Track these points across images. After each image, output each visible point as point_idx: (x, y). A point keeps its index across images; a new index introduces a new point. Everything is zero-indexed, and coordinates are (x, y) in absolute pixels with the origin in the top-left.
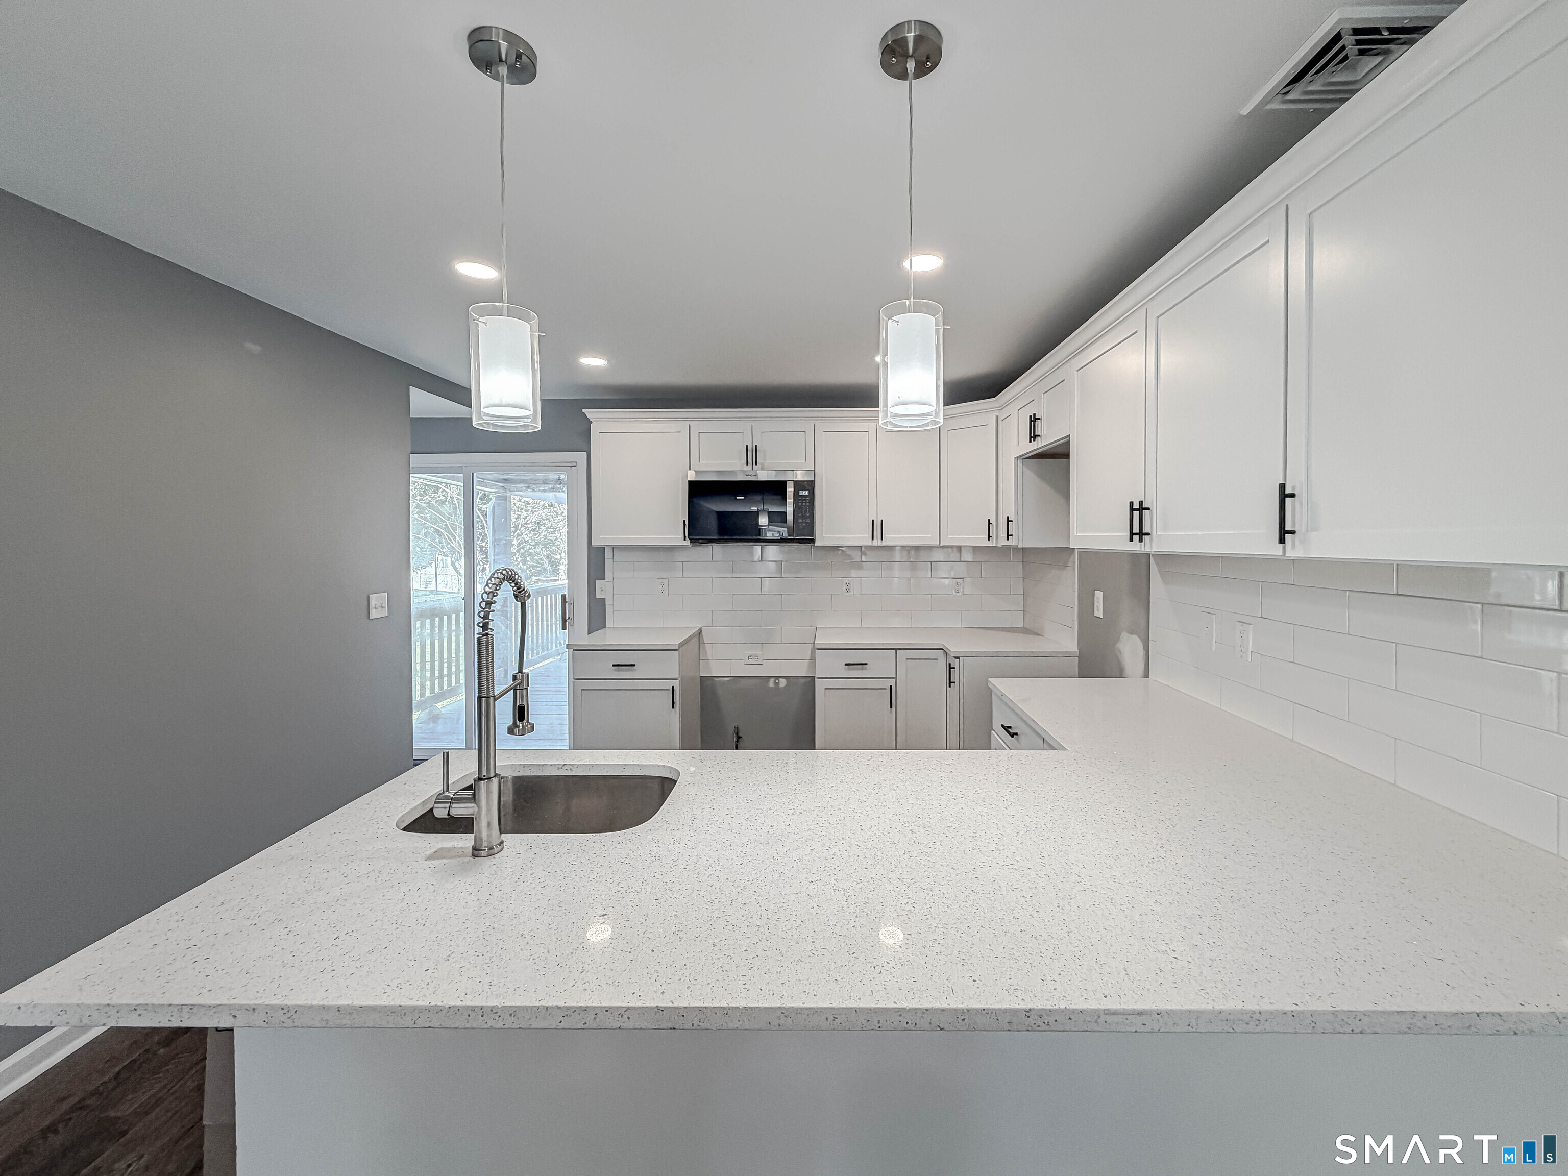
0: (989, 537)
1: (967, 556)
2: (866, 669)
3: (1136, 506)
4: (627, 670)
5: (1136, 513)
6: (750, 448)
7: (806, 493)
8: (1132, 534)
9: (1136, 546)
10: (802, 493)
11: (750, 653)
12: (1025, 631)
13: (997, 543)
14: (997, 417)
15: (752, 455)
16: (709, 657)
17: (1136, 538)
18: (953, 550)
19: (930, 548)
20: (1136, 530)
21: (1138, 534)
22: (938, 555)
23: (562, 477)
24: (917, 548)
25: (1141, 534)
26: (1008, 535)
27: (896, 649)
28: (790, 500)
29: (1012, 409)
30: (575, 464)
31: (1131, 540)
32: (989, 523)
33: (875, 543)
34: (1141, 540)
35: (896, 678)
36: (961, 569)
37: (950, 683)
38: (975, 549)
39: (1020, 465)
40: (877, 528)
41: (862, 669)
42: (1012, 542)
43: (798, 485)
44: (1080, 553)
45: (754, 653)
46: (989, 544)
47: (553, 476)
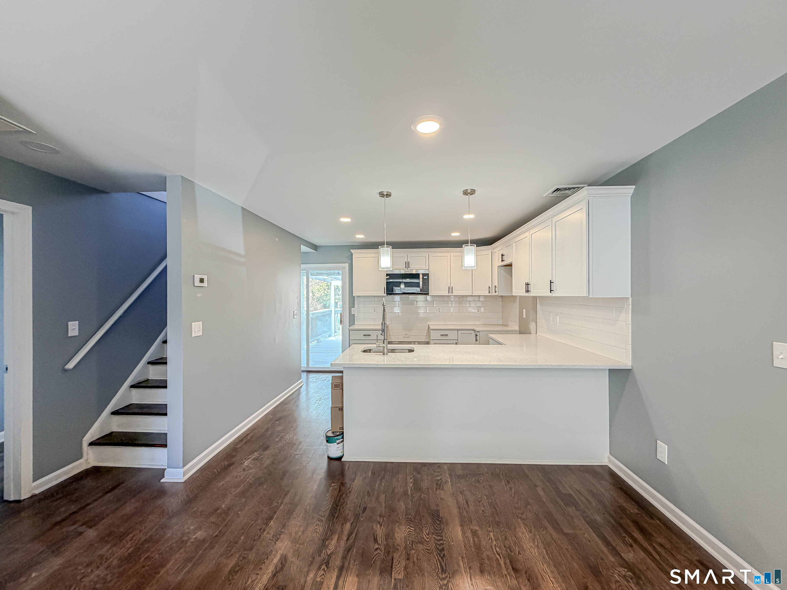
0: (489, 292)
1: (482, 299)
2: (447, 337)
3: (527, 284)
4: (368, 337)
5: (527, 285)
6: (407, 262)
7: (426, 277)
8: (526, 291)
9: (527, 294)
10: (425, 277)
11: (405, 333)
12: (503, 325)
13: (492, 294)
14: (492, 252)
15: (407, 265)
16: (391, 335)
17: (527, 292)
18: (476, 298)
19: (467, 296)
20: (527, 290)
21: (527, 291)
22: (470, 299)
23: (340, 272)
24: (463, 296)
25: (528, 291)
26: (495, 292)
27: (458, 330)
28: (421, 280)
29: (496, 250)
30: (344, 268)
31: (526, 293)
32: (489, 288)
33: (450, 294)
34: (528, 293)
35: (458, 340)
36: (479, 304)
37: (476, 340)
38: (485, 296)
39: (499, 269)
40: (450, 289)
41: (446, 337)
42: (497, 294)
43: (424, 275)
44: (519, 297)
45: (406, 333)
46: (489, 294)
47: (337, 272)
